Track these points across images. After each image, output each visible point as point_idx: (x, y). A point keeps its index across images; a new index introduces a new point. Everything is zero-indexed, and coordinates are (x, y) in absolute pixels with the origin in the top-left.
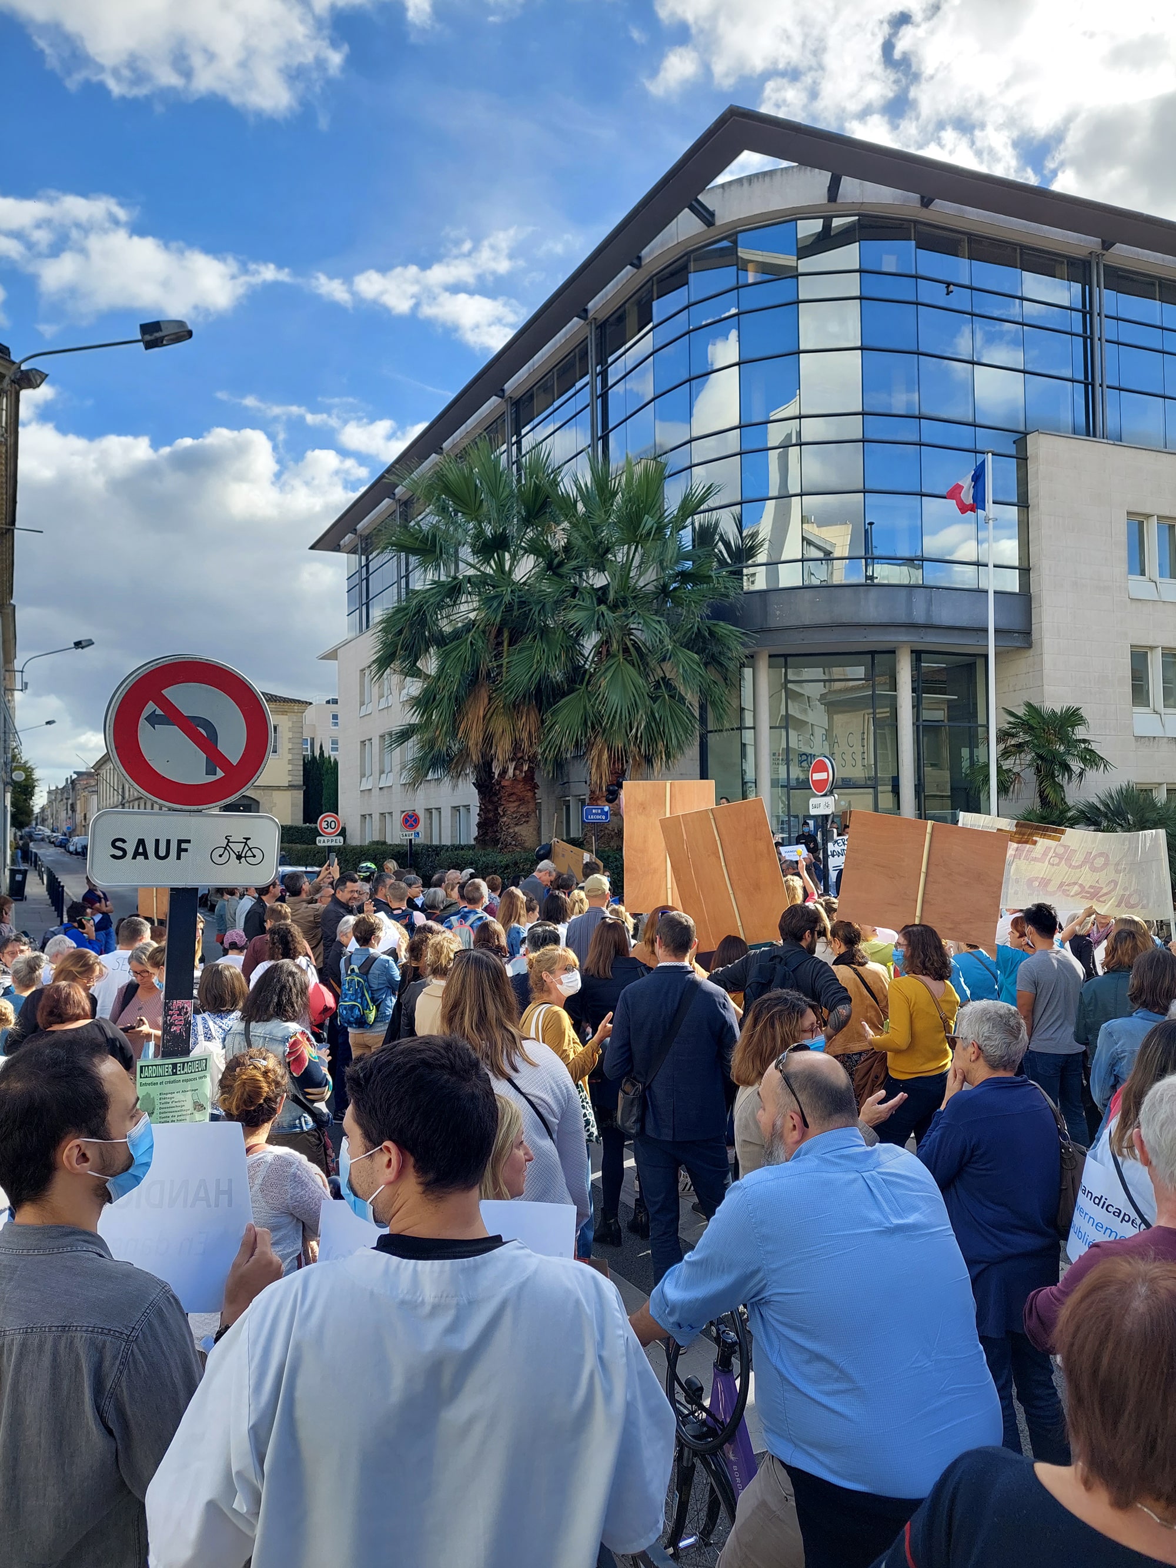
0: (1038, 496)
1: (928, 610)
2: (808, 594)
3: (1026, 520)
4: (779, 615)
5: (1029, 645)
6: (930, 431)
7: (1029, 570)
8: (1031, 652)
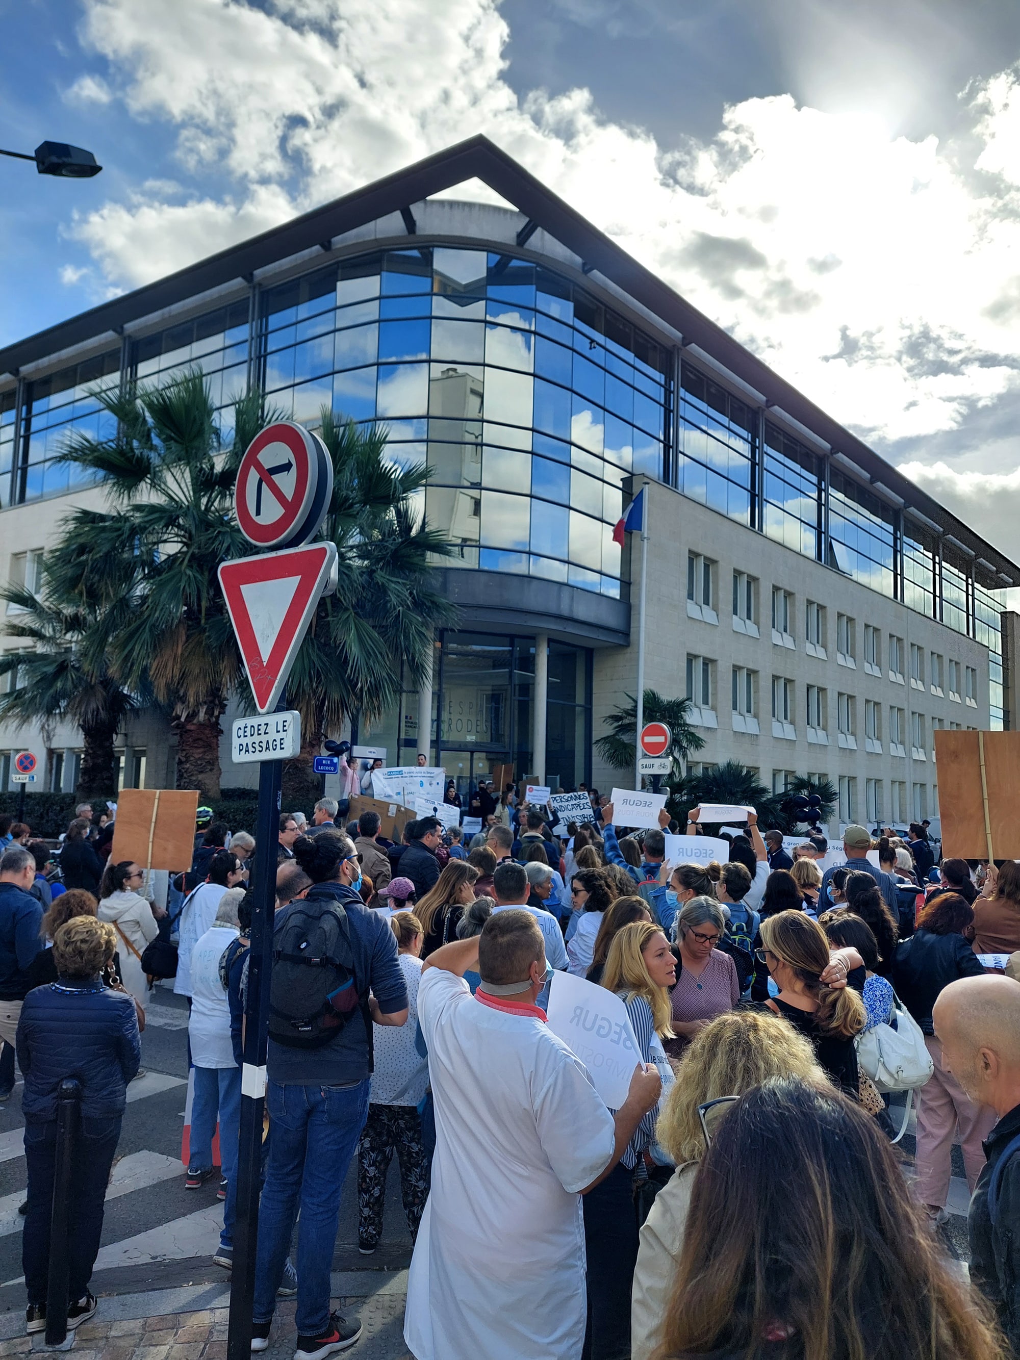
1: (571, 606)
2: (483, 578)
3: (629, 544)
4: (456, 593)
5: (627, 645)
7: (629, 584)
8: (629, 650)
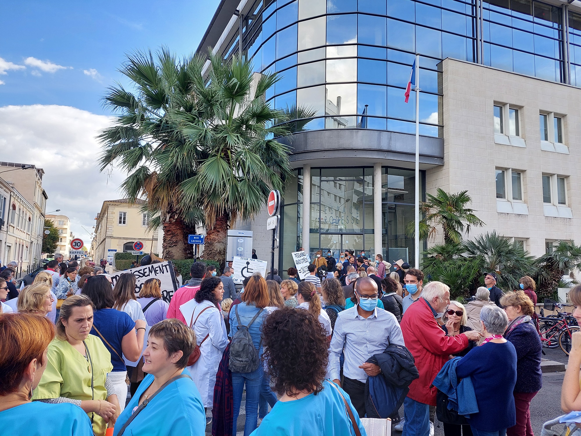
0: (447, 90)
1: (389, 143)
2: (327, 133)
3: (442, 103)
4: (313, 144)
5: (443, 164)
6: (392, 55)
7: (443, 127)
8: (444, 168)
